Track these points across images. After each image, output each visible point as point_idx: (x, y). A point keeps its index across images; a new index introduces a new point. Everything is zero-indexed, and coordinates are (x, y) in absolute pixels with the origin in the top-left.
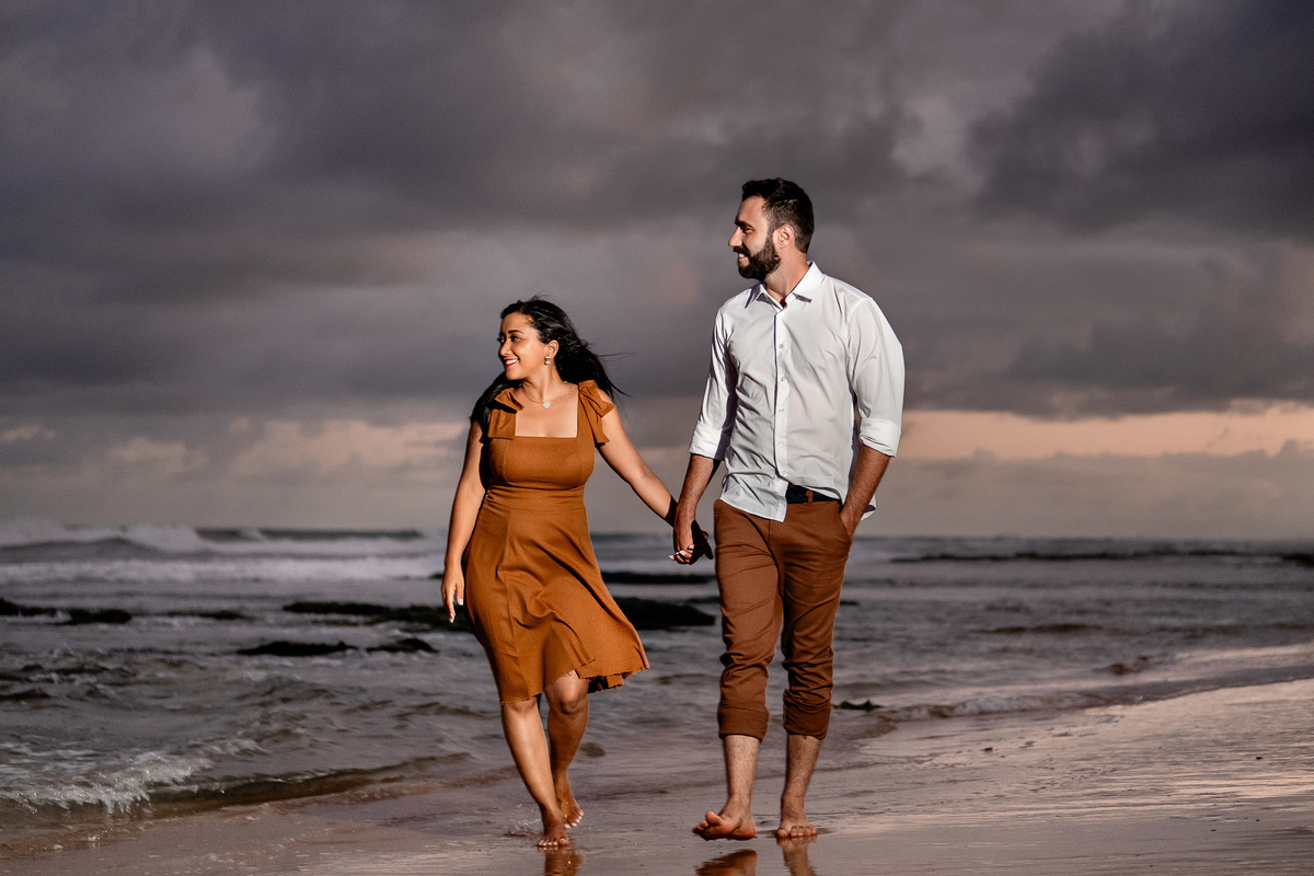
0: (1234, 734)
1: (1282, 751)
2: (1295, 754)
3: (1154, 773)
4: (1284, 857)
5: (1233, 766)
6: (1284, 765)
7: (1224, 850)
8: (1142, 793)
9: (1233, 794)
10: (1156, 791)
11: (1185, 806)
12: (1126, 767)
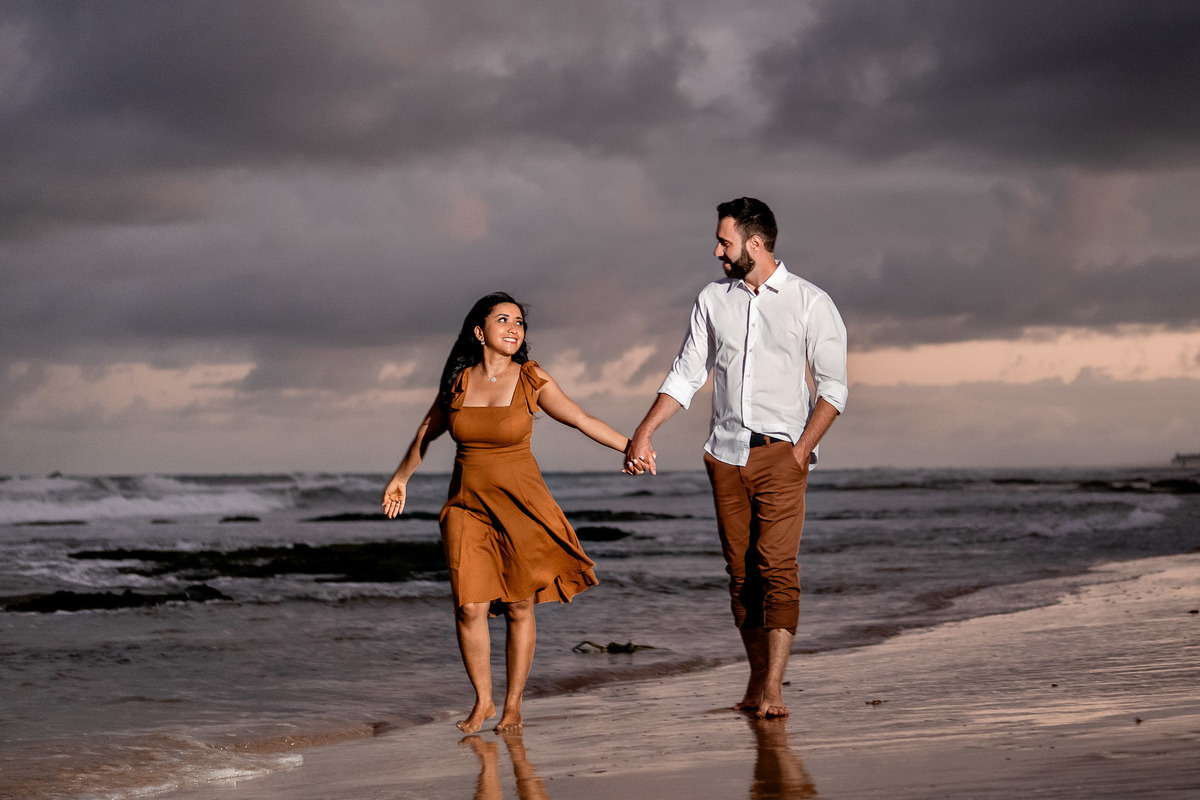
0: (1031, 662)
1: (1077, 678)
2: (1089, 680)
3: (949, 703)
4: (1079, 784)
5: (1028, 694)
6: (1080, 692)
7: (1018, 778)
8: (939, 724)
9: (1029, 723)
10: (953, 721)
11: (981, 736)
12: (924, 697)
